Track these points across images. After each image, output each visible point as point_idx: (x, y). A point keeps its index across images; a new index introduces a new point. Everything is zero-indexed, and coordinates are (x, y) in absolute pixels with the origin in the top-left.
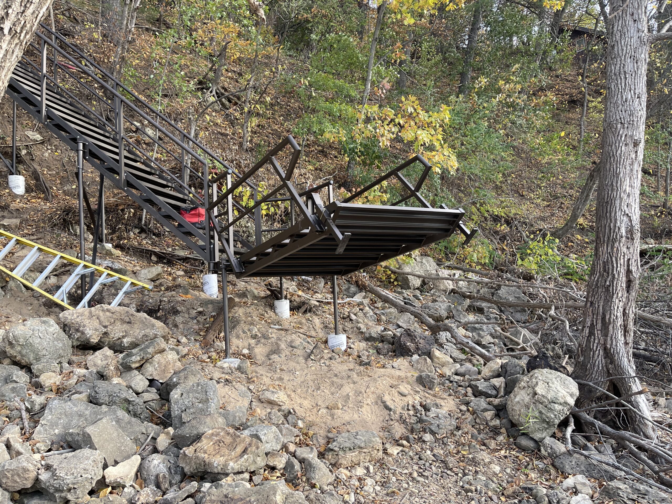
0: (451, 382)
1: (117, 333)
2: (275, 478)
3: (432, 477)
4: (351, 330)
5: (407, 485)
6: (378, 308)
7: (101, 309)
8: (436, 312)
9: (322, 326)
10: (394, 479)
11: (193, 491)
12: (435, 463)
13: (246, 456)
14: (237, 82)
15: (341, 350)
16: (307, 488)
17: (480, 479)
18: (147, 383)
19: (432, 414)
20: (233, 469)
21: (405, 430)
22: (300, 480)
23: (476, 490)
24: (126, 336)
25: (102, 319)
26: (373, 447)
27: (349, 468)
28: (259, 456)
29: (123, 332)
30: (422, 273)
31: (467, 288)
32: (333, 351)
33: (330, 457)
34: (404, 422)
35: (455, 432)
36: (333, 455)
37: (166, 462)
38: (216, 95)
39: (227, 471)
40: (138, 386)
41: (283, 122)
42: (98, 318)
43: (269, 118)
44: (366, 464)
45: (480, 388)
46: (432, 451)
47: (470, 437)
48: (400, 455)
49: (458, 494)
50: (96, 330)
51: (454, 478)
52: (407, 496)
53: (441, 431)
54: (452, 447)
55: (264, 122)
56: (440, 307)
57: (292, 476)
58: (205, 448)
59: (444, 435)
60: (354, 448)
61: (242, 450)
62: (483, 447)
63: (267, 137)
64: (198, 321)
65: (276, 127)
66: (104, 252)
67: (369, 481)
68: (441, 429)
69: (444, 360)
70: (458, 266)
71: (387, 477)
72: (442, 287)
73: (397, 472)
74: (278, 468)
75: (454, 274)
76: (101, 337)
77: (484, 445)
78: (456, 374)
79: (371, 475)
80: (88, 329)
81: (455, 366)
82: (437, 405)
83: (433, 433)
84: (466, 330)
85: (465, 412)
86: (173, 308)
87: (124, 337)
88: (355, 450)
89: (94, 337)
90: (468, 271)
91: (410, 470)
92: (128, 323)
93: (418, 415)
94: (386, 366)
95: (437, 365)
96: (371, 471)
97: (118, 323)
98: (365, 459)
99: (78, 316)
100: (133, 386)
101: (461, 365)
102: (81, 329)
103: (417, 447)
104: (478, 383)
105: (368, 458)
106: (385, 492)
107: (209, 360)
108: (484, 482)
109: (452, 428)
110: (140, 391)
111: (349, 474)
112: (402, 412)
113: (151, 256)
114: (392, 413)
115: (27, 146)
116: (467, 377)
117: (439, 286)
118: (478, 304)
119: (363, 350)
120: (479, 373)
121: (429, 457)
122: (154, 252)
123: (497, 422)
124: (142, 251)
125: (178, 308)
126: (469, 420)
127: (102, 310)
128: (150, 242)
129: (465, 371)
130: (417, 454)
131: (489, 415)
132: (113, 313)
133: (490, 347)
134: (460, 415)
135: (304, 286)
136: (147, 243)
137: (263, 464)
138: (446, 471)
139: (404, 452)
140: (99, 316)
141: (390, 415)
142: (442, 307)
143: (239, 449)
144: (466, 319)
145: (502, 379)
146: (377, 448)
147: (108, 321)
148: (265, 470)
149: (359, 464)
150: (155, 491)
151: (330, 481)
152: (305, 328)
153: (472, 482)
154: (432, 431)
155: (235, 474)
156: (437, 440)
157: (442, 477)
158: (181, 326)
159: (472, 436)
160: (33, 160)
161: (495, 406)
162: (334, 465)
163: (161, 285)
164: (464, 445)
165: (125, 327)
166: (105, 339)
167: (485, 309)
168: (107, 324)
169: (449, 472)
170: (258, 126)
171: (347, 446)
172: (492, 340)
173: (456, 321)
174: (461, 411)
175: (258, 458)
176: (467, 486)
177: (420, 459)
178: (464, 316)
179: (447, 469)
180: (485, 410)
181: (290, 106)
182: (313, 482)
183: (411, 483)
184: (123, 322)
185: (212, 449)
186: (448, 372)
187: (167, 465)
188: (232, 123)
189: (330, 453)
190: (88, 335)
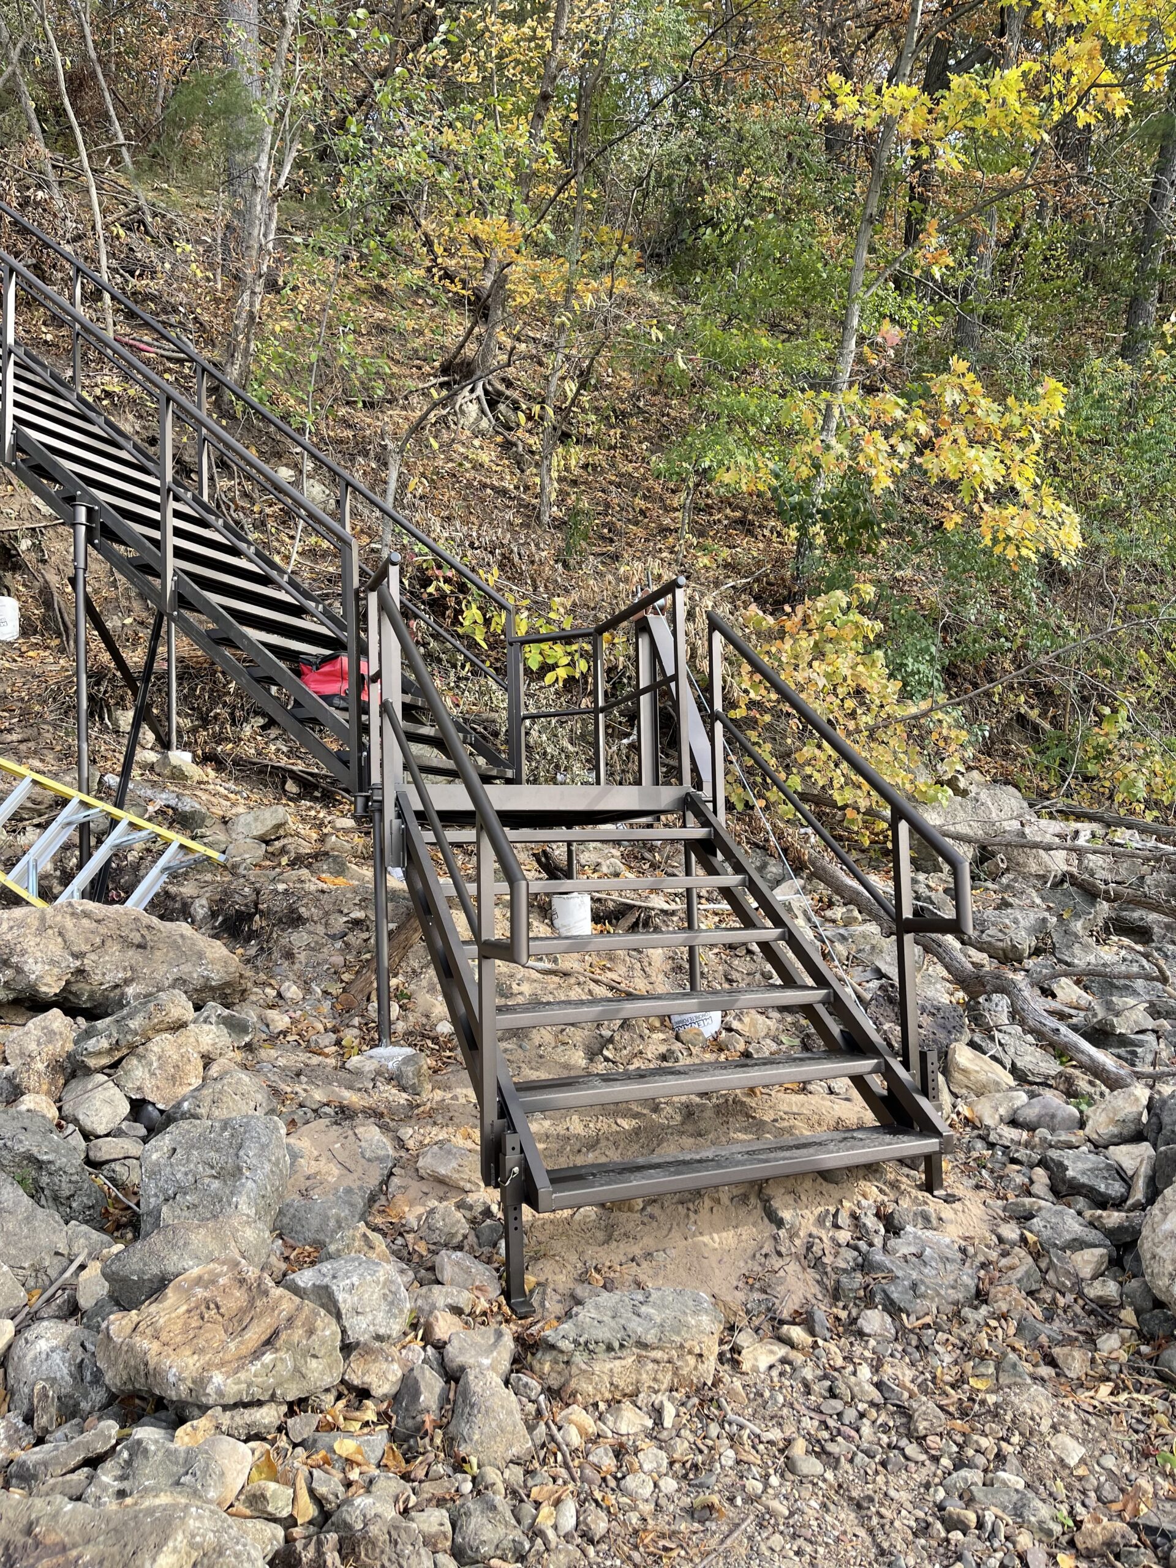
0: (991, 1146)
1: (110, 971)
2: (358, 1425)
3: (851, 1461)
4: (748, 979)
5: (759, 1486)
6: (834, 921)
7: (70, 910)
8: (1000, 936)
9: (668, 966)
10: (729, 1456)
11: (101, 1448)
12: (873, 1413)
13: (268, 1358)
14: (541, 364)
15: (700, 1034)
16: (440, 1469)
17: (1004, 1483)
18: (125, 1108)
19: (903, 1246)
20: (220, 1393)
21: (816, 1289)
22: (427, 1440)
23: (980, 1525)
24: (133, 980)
25: (71, 935)
26: (682, 1347)
27: (602, 1406)
28: (315, 1356)
29: (125, 969)
30: (975, 830)
31: (1111, 870)
32: (677, 1038)
33: (547, 1368)
34: (817, 1264)
35: (967, 1312)
36: (556, 1362)
37: (75, 1346)
38: (483, 398)
39: (204, 1400)
40: (95, 1119)
41: (647, 454)
42: (60, 934)
43: (614, 448)
44: (657, 1399)
45: (1070, 1173)
46: (876, 1369)
47: (1012, 1331)
48: (775, 1373)
49: (923, 1529)
50: (53, 963)
51: (924, 1471)
52: (749, 1526)
53: (920, 1305)
54: (944, 1360)
55: (599, 457)
56: (1016, 921)
57: (410, 1423)
58: (162, 1321)
59: (928, 1320)
60: (622, 1346)
61: (264, 1338)
62: (1045, 1371)
63: (603, 491)
64: (347, 944)
65: (630, 468)
66: (167, 772)
67: (651, 1458)
68: (923, 1296)
69: (982, 1077)
70: (1095, 809)
71: (711, 1448)
72: (1034, 868)
73: (745, 1434)
74: (373, 1393)
75: (1077, 832)
76: (68, 982)
77: (1052, 1362)
78: (1013, 1123)
79: (664, 1435)
80: (31, 961)
81: (1011, 1099)
82: (926, 1218)
83: (893, 1309)
84: (1086, 988)
85: (1013, 1244)
86: (292, 910)
87: (127, 982)
88: (625, 1353)
89: (48, 979)
90: (1120, 823)
91: (790, 1430)
92: (139, 946)
93: (862, 1245)
94: (810, 1087)
95: (964, 1091)
96: (668, 1422)
97: (114, 948)
98: (655, 1380)
99: (11, 928)
100: (81, 1117)
101: (1032, 1095)
102: (14, 960)
103: (834, 1351)
104: (1067, 1157)
105: (666, 1380)
106: (686, 1501)
107: (334, 1048)
108: (1015, 1497)
109: (960, 1296)
110: (101, 1130)
111: (592, 1428)
112: (815, 1231)
113: (284, 783)
114: (782, 1233)
115: (33, 529)
116: (1043, 1132)
117: (1025, 865)
118: (1136, 915)
119: (767, 1036)
120: (1082, 1124)
121: (862, 1391)
122: (291, 771)
123: (1109, 1289)
124: (262, 770)
125: (302, 910)
126: (1019, 1273)
127: (73, 914)
128: (285, 749)
129: (1040, 1117)
130: (825, 1377)
131: (1087, 1261)
132: (98, 921)
133: (1140, 1044)
134: (994, 1255)
135: (643, 858)
136: (278, 750)
137: (331, 1379)
138: (904, 1442)
139: (790, 1363)
140: (64, 927)
141: (775, 1238)
142: (1022, 923)
143: (255, 1334)
144: (1091, 959)
145: (1145, 1149)
146: (697, 1350)
147: (87, 940)
148: (339, 1398)
149: (633, 1396)
150: (17, 1430)
151: (515, 1451)
152: (622, 970)
153: (978, 1492)
154: (892, 1302)
155: (226, 1408)
156: (901, 1333)
157: (884, 1464)
158: (302, 957)
159: (1020, 1330)
160: (44, 562)
161: (1109, 1233)
162: (553, 1393)
163: (283, 851)
164: (983, 1356)
165: (133, 956)
166: (81, 985)
167: (1156, 929)
168: (85, 948)
169: (912, 1450)
170: (585, 467)
171: (600, 1337)
172: (1150, 1023)
173: (1060, 961)
174: (1001, 1240)
175: (313, 1363)
176: (955, 1508)
177: (832, 1394)
178: (1086, 947)
179: (909, 1436)
180: (1077, 1244)
181: (668, 415)
182: (463, 1450)
183: (774, 1480)
184: (126, 943)
185: (177, 1328)
186: (989, 1113)
187: (74, 1358)
188: (518, 463)
189: (548, 1357)
190: (33, 977)
